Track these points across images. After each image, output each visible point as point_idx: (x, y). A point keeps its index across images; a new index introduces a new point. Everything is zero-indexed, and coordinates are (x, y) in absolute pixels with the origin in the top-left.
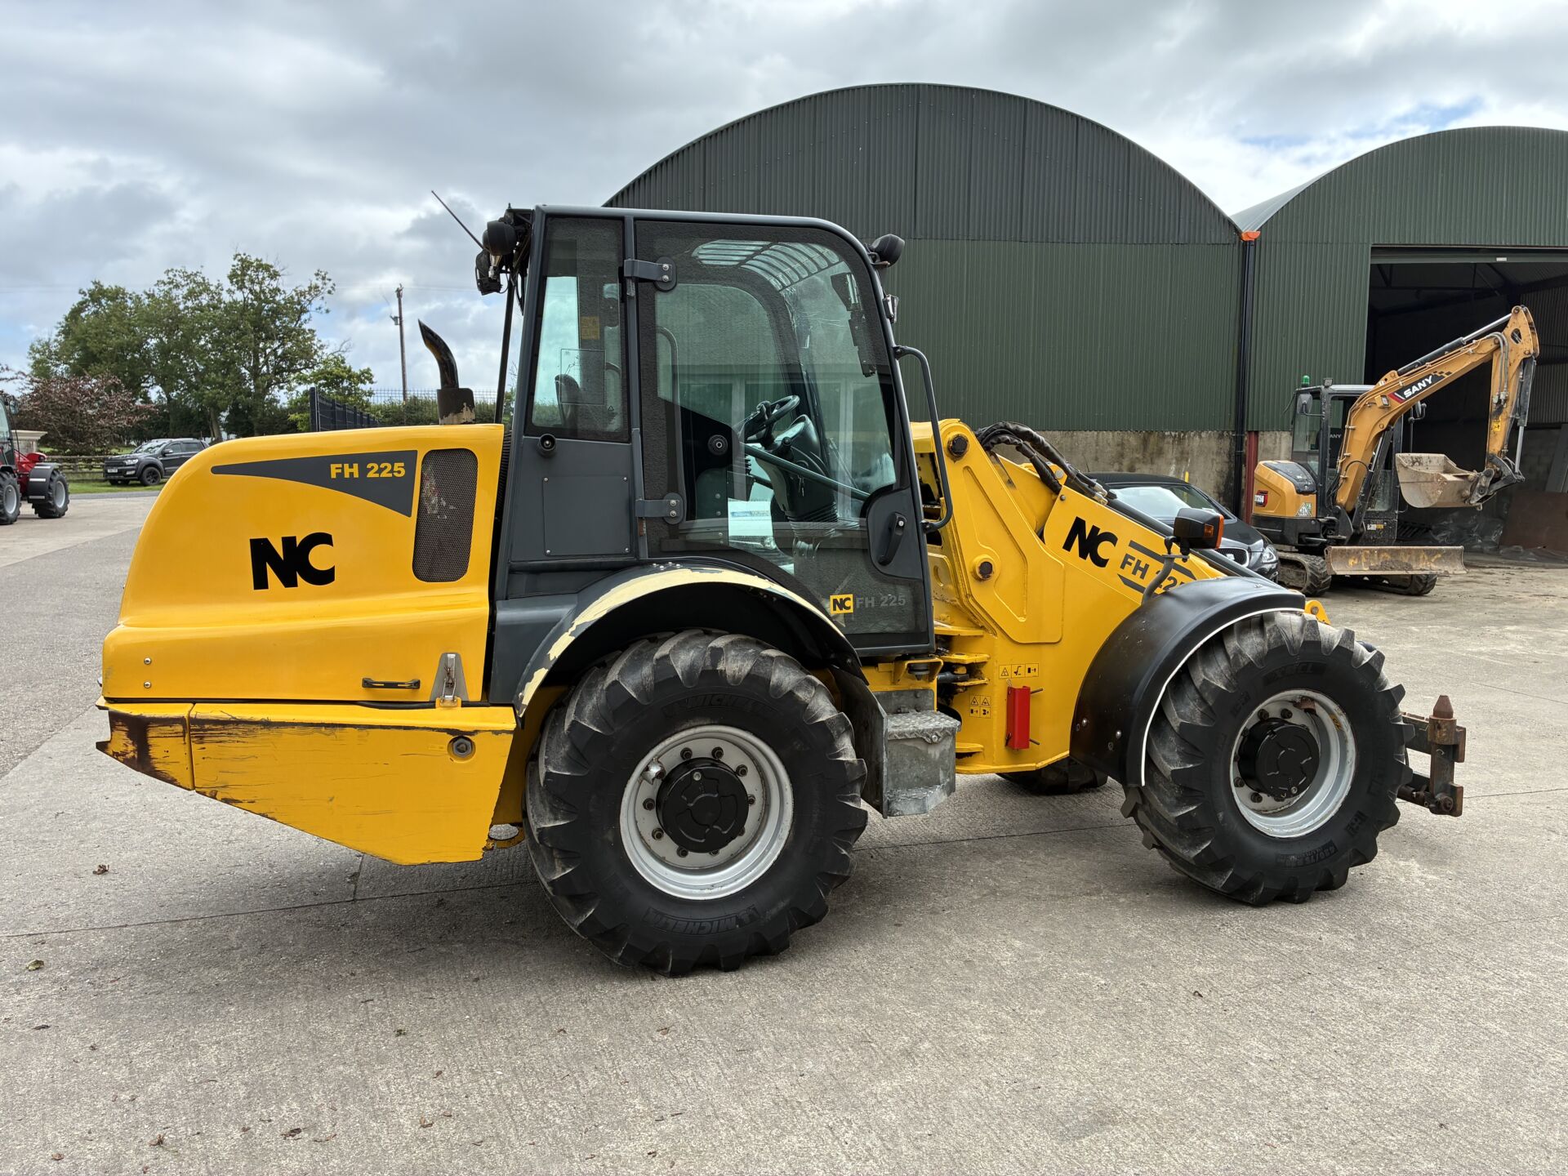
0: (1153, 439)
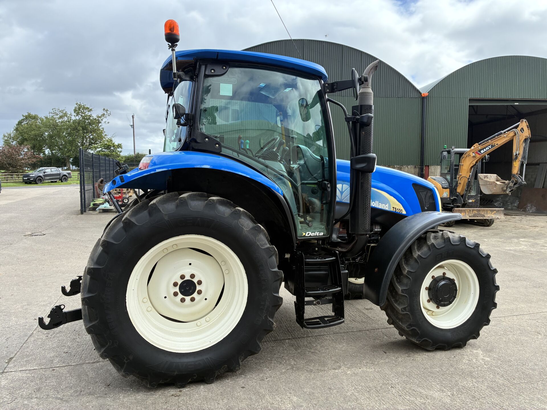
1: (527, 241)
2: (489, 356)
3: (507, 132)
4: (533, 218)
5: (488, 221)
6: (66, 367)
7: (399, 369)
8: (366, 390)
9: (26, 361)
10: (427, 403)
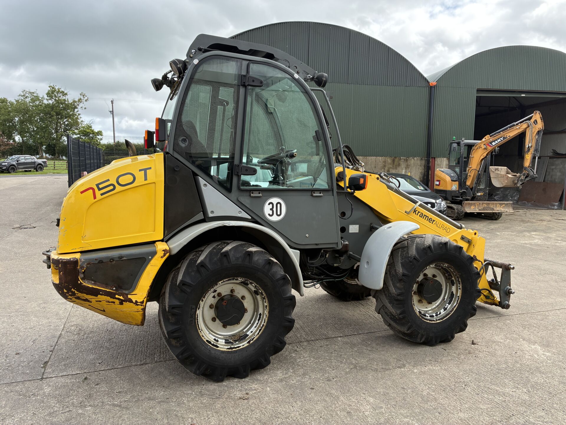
0: (396, 160)
1: (538, 235)
2: (549, 351)
3: (519, 124)
4: (536, 212)
5: (497, 214)
6: (112, 370)
7: (465, 366)
8: (441, 389)
9: (64, 365)
10: (507, 401)
